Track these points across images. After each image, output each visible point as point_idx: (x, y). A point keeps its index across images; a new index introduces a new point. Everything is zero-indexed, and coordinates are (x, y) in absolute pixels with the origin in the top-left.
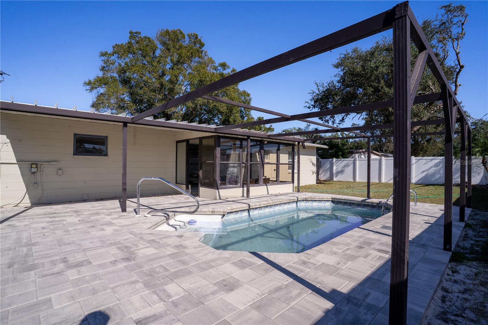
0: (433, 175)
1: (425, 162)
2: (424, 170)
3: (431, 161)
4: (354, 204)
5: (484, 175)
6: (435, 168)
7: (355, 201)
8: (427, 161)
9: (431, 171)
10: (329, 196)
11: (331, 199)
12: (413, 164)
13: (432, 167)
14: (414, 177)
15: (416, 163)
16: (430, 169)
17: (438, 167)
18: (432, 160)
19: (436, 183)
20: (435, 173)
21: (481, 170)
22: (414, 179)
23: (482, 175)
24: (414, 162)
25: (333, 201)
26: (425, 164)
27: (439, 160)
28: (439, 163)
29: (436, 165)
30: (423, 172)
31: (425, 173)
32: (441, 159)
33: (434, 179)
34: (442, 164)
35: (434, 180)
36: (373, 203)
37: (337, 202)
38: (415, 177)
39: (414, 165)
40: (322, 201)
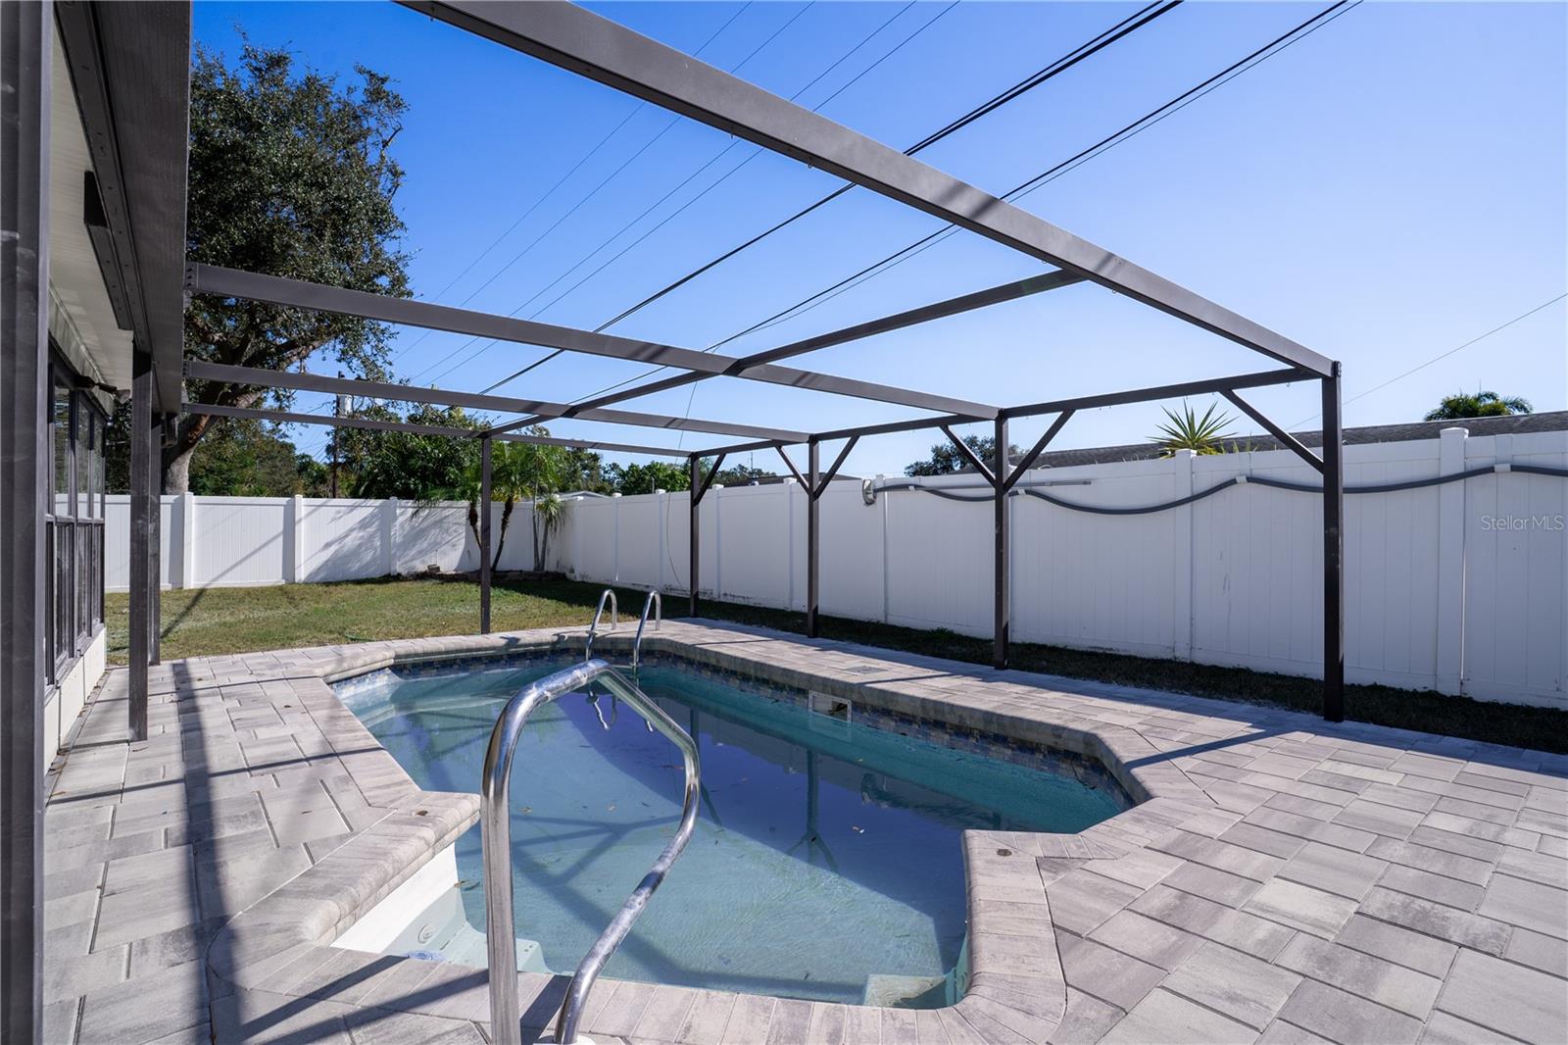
0: (355, 553)
1: (332, 515)
2: (330, 540)
3: (352, 510)
4: (477, 660)
5: (465, 548)
6: (361, 534)
7: (486, 649)
8: (339, 512)
9: (351, 542)
10: (383, 652)
11: (392, 662)
12: (300, 520)
13: (352, 530)
14: (302, 561)
15: (309, 518)
16: (346, 536)
17: (369, 530)
18: (354, 507)
19: (363, 576)
20: (360, 546)
21: (461, 536)
22: (302, 567)
23: (461, 548)
24: (303, 515)
25: (397, 668)
26: (333, 519)
27: (371, 509)
28: (372, 516)
29: (363, 525)
30: (328, 545)
31: (333, 549)
32: (376, 507)
33: (358, 564)
34: (377, 523)
35: (359, 569)
36: (541, 644)
37: (415, 665)
38: (305, 562)
39: (303, 523)
40: (366, 673)
